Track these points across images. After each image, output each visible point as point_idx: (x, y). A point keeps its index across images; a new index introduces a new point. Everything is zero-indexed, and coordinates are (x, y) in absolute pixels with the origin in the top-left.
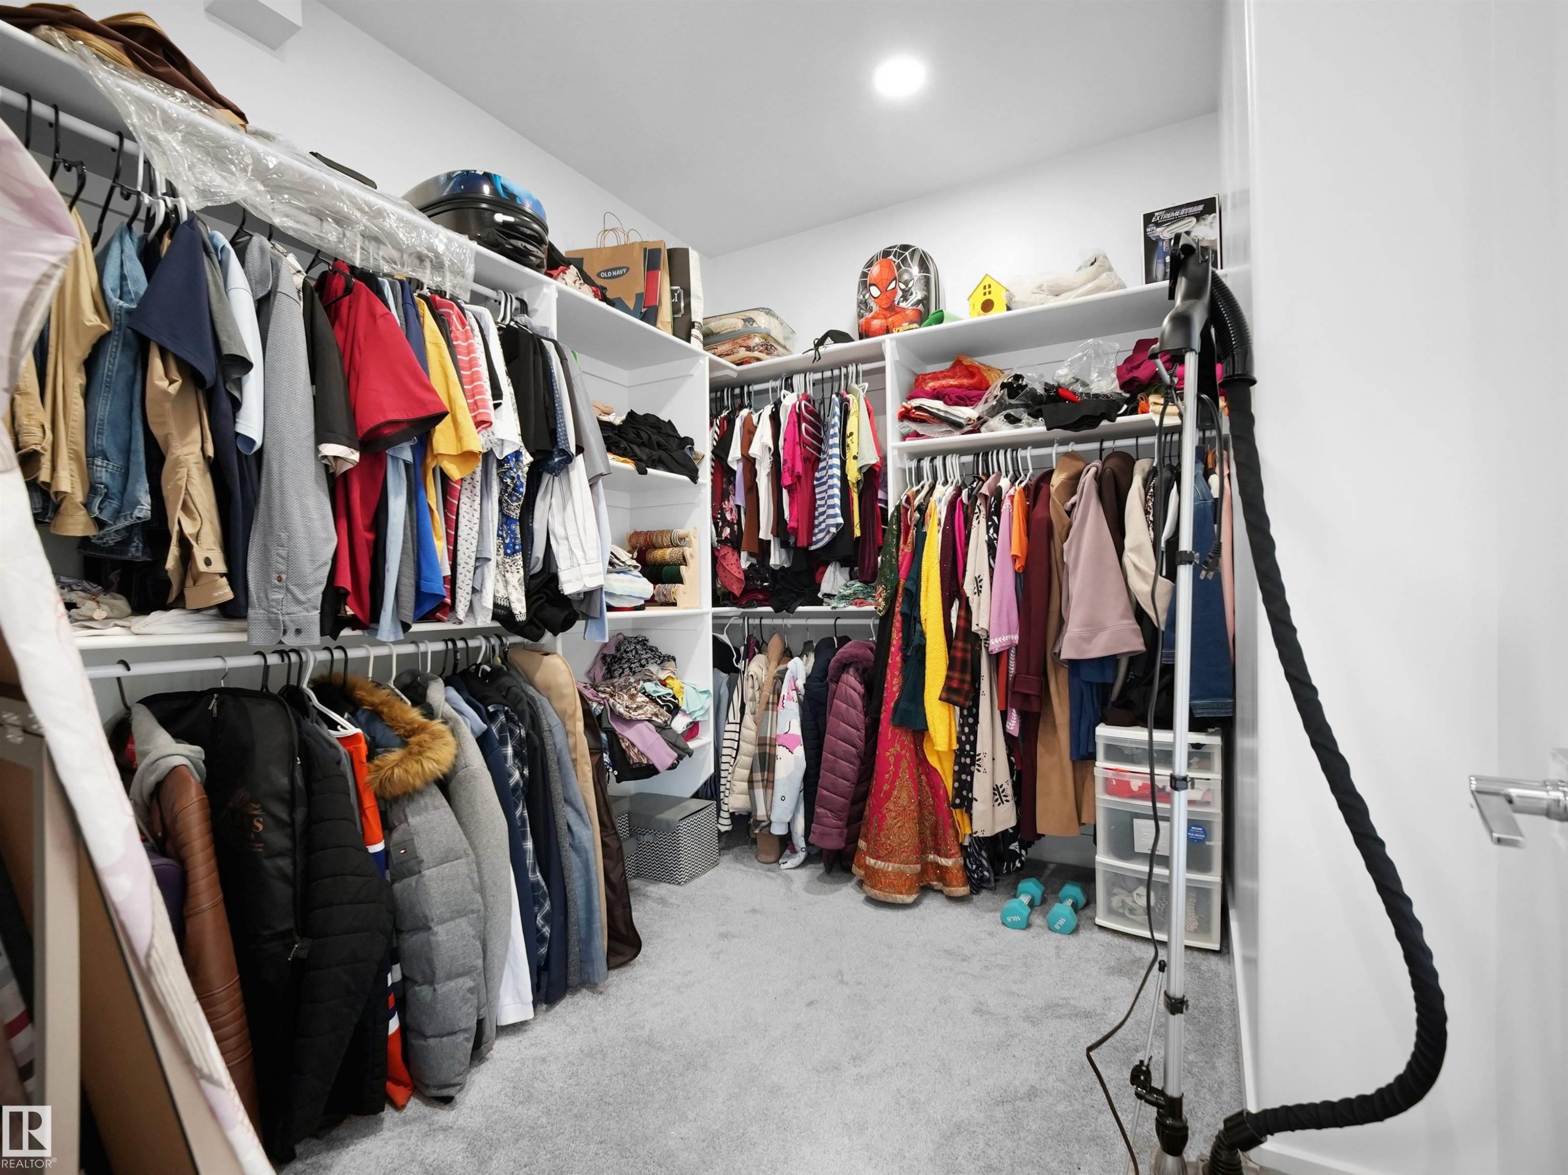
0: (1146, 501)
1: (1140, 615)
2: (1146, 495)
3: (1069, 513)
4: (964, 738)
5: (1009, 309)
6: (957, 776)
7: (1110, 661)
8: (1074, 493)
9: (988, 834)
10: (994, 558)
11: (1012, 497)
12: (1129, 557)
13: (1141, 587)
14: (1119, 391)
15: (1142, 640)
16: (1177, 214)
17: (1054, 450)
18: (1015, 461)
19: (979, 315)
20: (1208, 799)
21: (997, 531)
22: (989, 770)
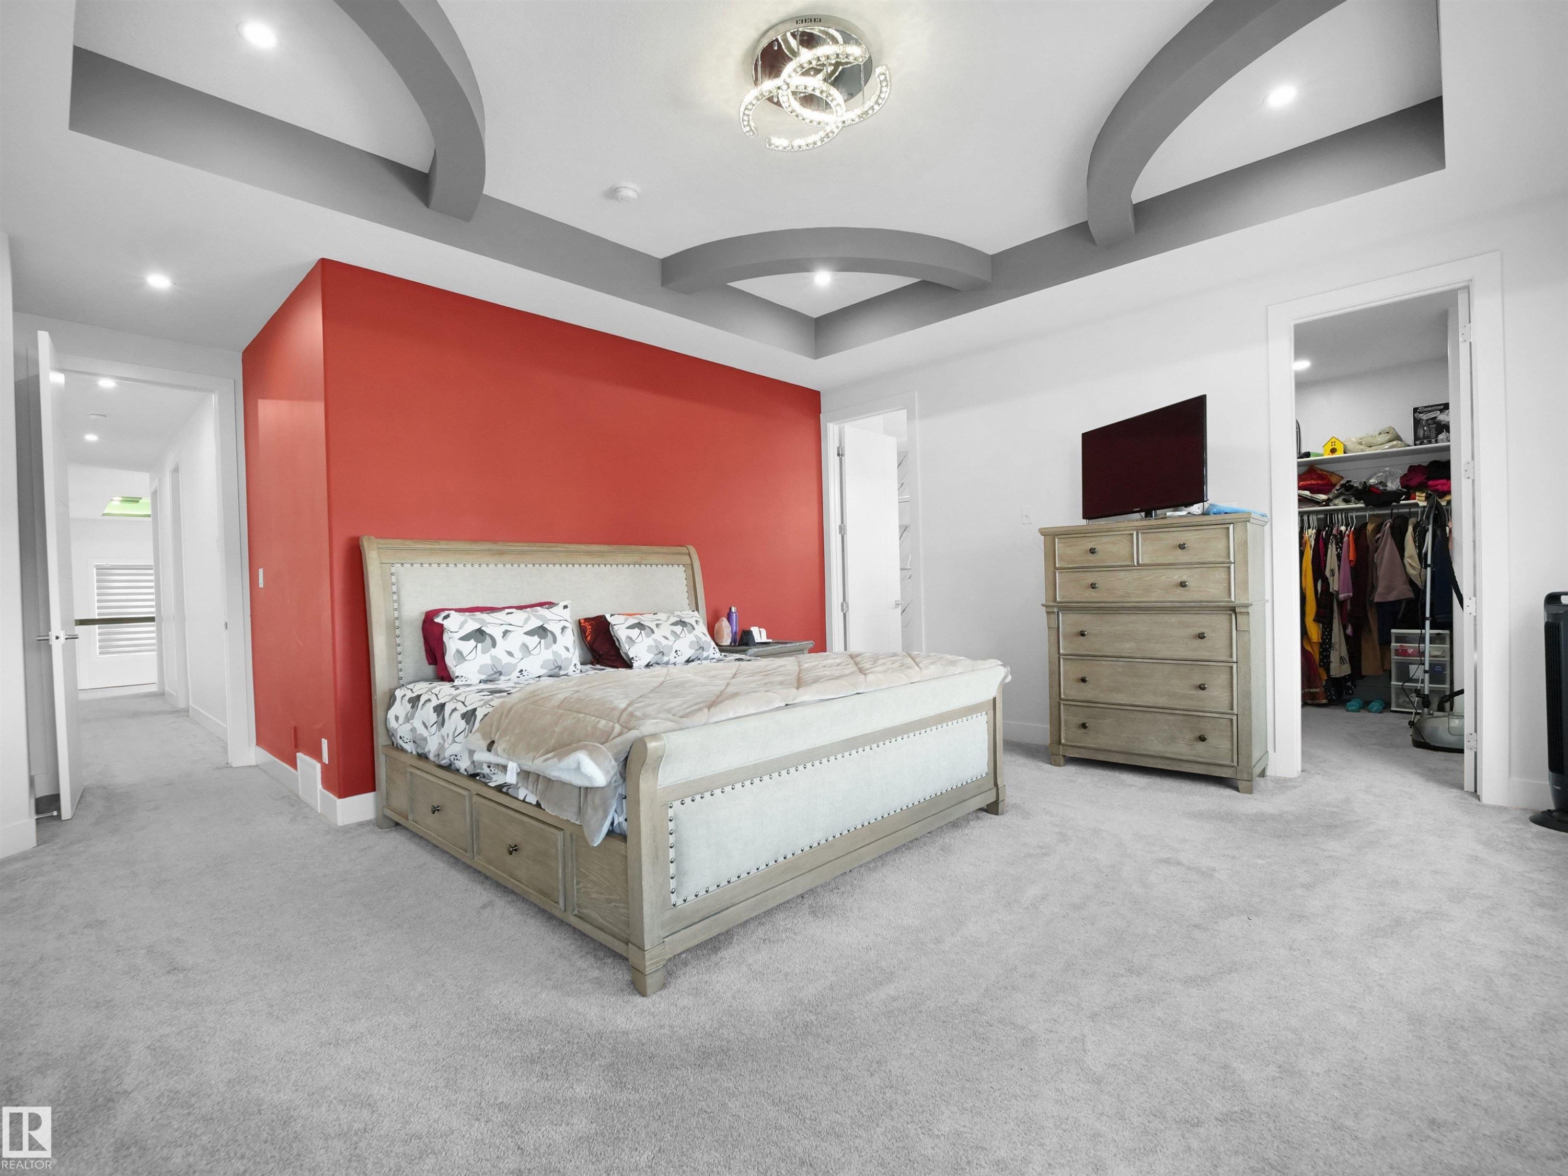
0: (1415, 538)
1: (1412, 583)
2: (1415, 534)
3: (1377, 541)
4: (1325, 637)
5: (1345, 453)
6: (1321, 653)
7: (1398, 603)
8: (1379, 532)
9: (1337, 676)
10: (1340, 562)
11: (1348, 536)
12: (1407, 560)
13: (1411, 571)
14: (1400, 488)
15: (1413, 594)
16: (1430, 409)
17: (1367, 514)
18: (1347, 518)
19: (1329, 454)
20: (1444, 655)
21: (1341, 550)
22: (1338, 649)
